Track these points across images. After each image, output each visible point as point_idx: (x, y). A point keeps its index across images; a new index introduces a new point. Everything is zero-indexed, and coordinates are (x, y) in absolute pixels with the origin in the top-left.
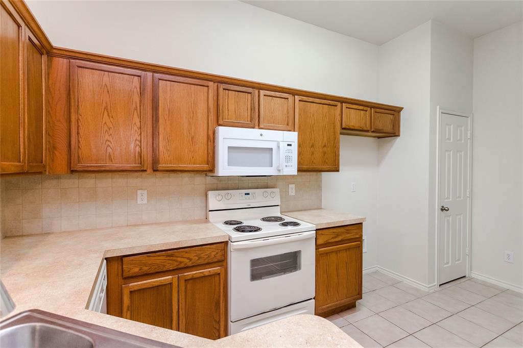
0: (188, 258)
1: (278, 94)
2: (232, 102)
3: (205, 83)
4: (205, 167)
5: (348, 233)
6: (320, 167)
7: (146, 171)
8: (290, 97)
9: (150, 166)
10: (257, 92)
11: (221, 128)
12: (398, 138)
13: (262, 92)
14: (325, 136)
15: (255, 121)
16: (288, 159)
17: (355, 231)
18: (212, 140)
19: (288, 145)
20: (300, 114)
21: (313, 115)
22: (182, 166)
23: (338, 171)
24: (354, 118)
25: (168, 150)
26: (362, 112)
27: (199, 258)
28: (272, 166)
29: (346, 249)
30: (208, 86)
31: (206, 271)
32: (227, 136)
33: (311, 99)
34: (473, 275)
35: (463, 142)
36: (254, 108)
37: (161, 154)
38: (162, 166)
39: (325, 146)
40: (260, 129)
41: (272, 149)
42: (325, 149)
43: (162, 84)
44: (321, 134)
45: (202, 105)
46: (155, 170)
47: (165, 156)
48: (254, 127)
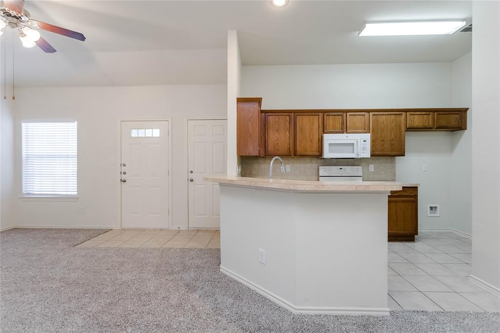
1: (358, 113)
2: (330, 121)
3: (317, 114)
4: (317, 153)
6: (388, 153)
7: (291, 155)
8: (367, 114)
9: (293, 153)
10: (345, 114)
11: (325, 135)
13: (348, 114)
14: (393, 134)
15: (344, 129)
16: (364, 149)
17: (411, 191)
18: (321, 141)
19: (364, 141)
20: (373, 123)
21: (383, 122)
22: (307, 153)
23: (404, 155)
24: (417, 121)
25: (301, 147)
26: (425, 116)
28: (353, 153)
29: (403, 201)
30: (319, 115)
32: (329, 139)
33: (381, 113)
36: (344, 123)
37: (298, 148)
38: (298, 153)
39: (392, 140)
41: (353, 144)
42: (393, 142)
43: (298, 117)
44: (389, 133)
45: (316, 125)
46: (295, 155)
47: (299, 150)
48: (343, 133)
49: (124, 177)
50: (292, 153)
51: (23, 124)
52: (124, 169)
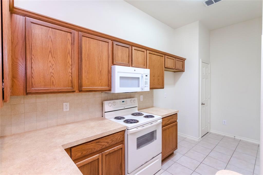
0: (107, 142)
1: (140, 49)
2: (119, 52)
3: (107, 40)
6: (157, 86)
7: (75, 91)
8: (145, 51)
10: (131, 47)
12: (184, 72)
13: (133, 48)
14: (159, 71)
15: (130, 63)
16: (146, 83)
18: (110, 73)
19: (146, 76)
20: (149, 60)
21: (154, 61)
22: (95, 88)
23: (163, 88)
24: (169, 63)
25: (87, 79)
26: (172, 60)
27: (112, 141)
28: (139, 87)
29: (172, 127)
30: (108, 42)
31: (116, 148)
33: (153, 53)
34: (211, 131)
35: (204, 74)
36: (130, 56)
37: (84, 81)
38: (84, 88)
39: (159, 76)
40: (132, 67)
41: (139, 78)
42: (159, 78)
43: (84, 38)
44: (157, 70)
45: (105, 53)
46: (80, 91)
47: (86, 83)
48: (129, 66)
50: (76, 88)
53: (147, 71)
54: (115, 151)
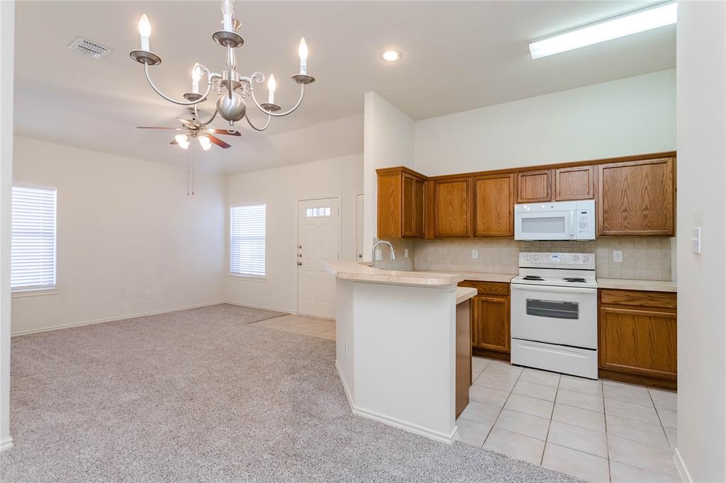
0: (484, 288)
1: (576, 168)
2: (529, 185)
3: (507, 175)
4: (508, 234)
5: (652, 300)
6: (637, 232)
7: (469, 237)
8: (592, 168)
9: (472, 233)
10: (553, 171)
11: (518, 205)
13: (558, 171)
14: (646, 198)
15: (550, 196)
16: (583, 225)
17: (669, 300)
18: (511, 214)
19: (583, 213)
20: (605, 182)
21: (626, 179)
22: (492, 233)
25: (483, 224)
27: (491, 290)
28: (564, 231)
29: (650, 317)
30: (509, 177)
31: (495, 299)
32: (523, 211)
33: (620, 164)
36: (551, 186)
37: (478, 226)
38: (479, 233)
39: (646, 209)
40: (559, 201)
41: (564, 217)
42: (646, 212)
43: (479, 182)
44: (639, 196)
45: (506, 191)
46: (475, 236)
47: (480, 228)
48: (549, 201)
49: (300, 260)
50: (470, 234)
51: (231, 209)
52: (301, 252)
53: (590, 205)
54: (494, 302)
